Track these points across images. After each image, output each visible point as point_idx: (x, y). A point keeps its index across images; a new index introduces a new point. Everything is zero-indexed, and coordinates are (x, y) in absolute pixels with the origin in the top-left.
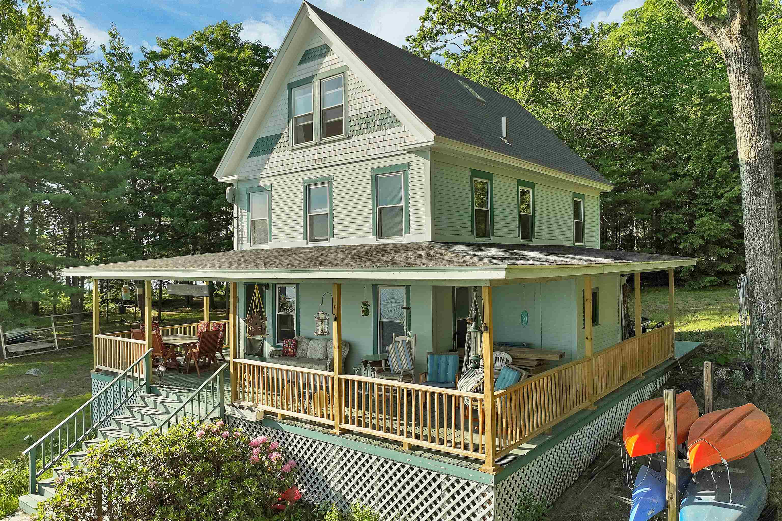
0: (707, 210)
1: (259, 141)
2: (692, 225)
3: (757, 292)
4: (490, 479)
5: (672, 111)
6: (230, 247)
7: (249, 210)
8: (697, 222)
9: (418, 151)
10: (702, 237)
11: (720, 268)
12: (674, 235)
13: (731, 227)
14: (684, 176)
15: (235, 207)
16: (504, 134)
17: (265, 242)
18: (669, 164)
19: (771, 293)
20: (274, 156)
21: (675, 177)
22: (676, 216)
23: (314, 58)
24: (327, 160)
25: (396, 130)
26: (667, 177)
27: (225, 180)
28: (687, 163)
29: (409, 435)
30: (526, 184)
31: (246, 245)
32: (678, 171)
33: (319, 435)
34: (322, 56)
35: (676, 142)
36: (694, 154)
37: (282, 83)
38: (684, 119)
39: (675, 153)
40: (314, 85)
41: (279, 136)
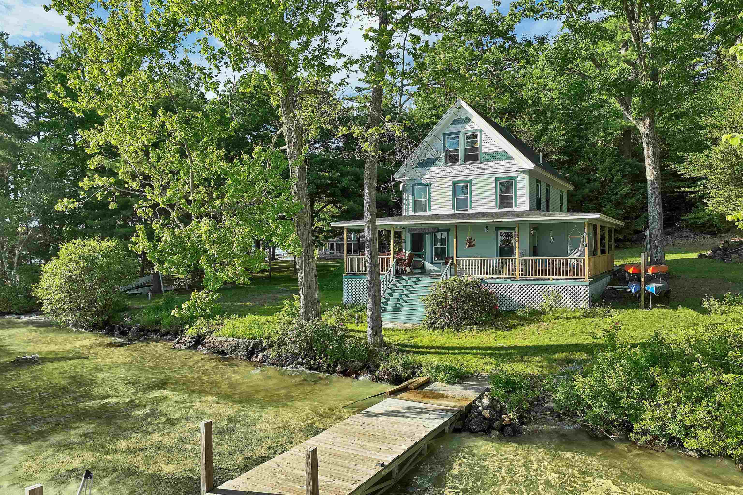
1: (422, 161)
3: (654, 235)
4: (588, 284)
5: (587, 140)
6: (401, 214)
7: (413, 195)
9: (523, 172)
14: (595, 180)
15: (404, 194)
16: (541, 161)
17: (426, 211)
18: (585, 173)
19: (659, 236)
20: (432, 169)
21: (589, 181)
23: (461, 123)
24: (468, 172)
25: (510, 161)
26: (585, 181)
27: (399, 179)
28: (596, 173)
29: (553, 275)
30: (548, 186)
31: (411, 213)
32: (591, 177)
33: (509, 282)
34: (465, 122)
35: (589, 159)
36: (601, 167)
37: (440, 132)
38: (594, 145)
39: (589, 166)
40: (460, 136)
41: (436, 159)
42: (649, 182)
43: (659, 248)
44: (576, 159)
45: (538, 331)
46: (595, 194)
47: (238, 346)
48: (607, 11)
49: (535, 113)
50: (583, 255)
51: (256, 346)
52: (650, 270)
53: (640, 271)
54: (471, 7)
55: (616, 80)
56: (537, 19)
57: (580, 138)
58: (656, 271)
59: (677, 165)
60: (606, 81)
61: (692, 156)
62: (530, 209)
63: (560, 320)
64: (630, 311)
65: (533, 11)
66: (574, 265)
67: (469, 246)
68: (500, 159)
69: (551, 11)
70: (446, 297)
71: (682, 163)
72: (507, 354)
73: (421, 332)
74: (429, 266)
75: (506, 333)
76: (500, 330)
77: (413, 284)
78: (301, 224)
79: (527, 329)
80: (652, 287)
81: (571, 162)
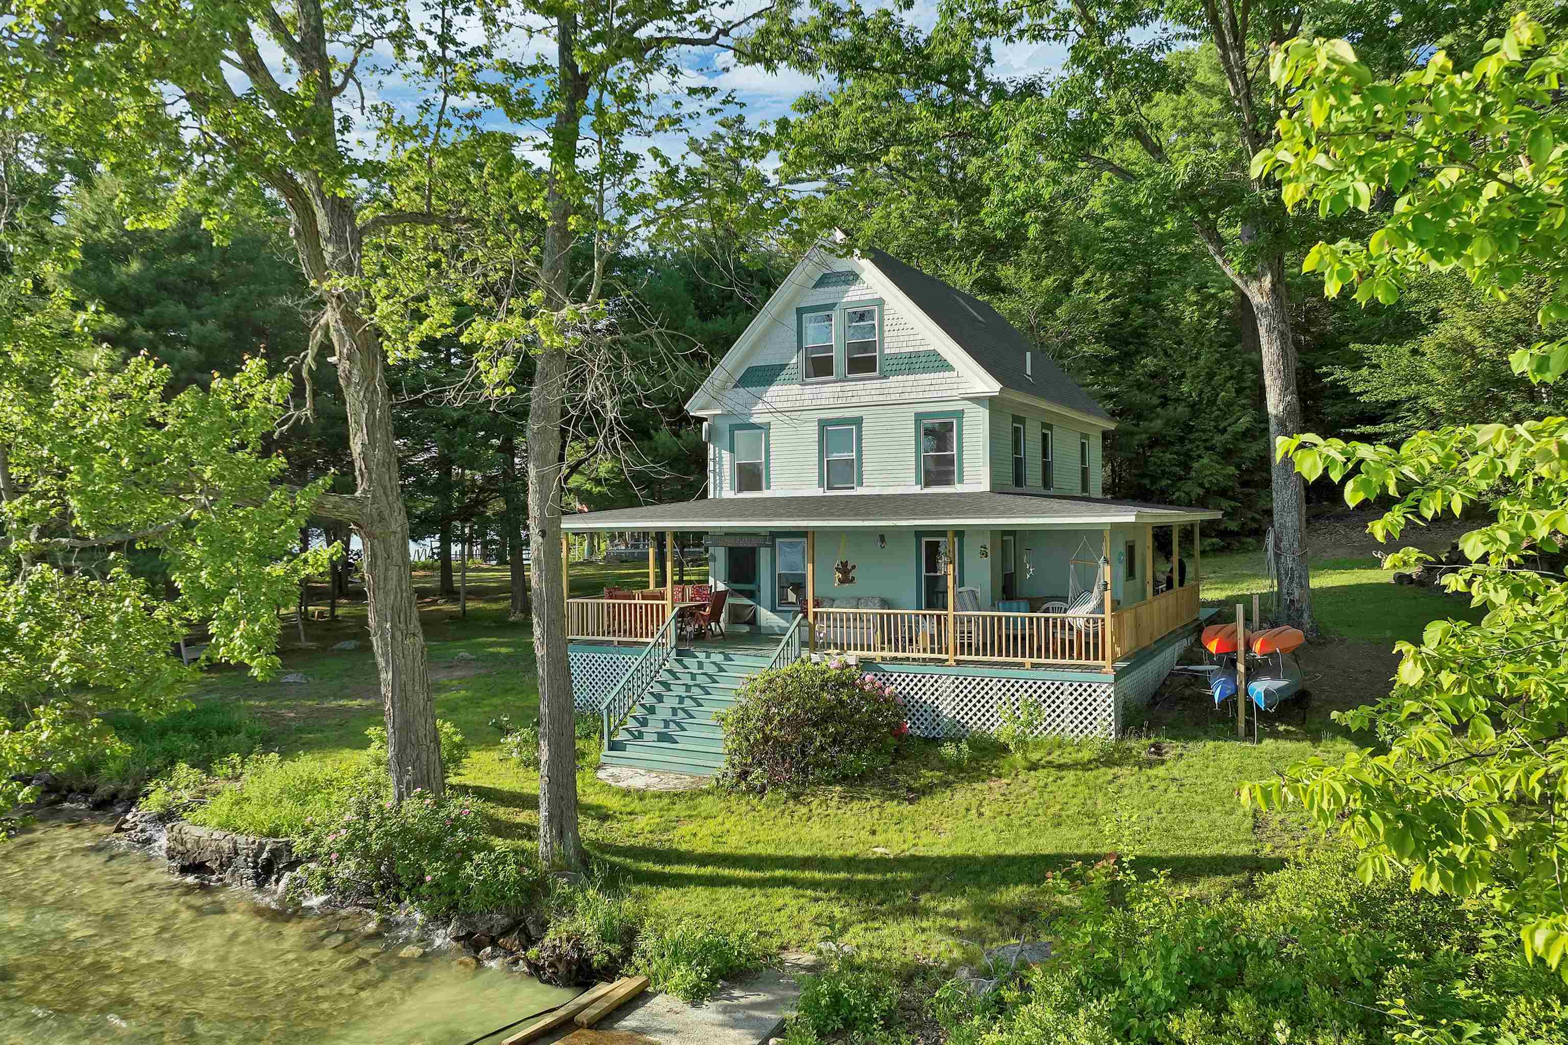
0: (1207, 448)
1: (750, 370)
2: (1187, 468)
3: (1285, 544)
4: (1111, 678)
5: (1161, 310)
6: (704, 495)
7: (732, 450)
8: (1196, 465)
9: (976, 400)
10: (1201, 485)
11: (1222, 527)
12: (1164, 482)
13: (1237, 472)
14: (1177, 400)
15: (711, 447)
16: (1029, 372)
17: (760, 488)
18: (1158, 383)
19: (1296, 545)
20: (774, 391)
21: (1165, 401)
22: (1168, 456)
23: (836, 284)
24: (854, 400)
25: (947, 374)
26: (1155, 401)
27: (699, 414)
28: (1180, 383)
29: (1031, 656)
30: (1047, 426)
31: (728, 493)
32: (1169, 393)
33: (932, 669)
34: (848, 283)
35: (1166, 353)
36: (1190, 371)
37: (788, 305)
38: (1176, 321)
39: (1165, 368)
40: (836, 314)
41: (783, 367)
42: (1273, 421)
43: (1296, 574)
44: (1138, 352)
45: (980, 805)
46: (1177, 431)
47: (237, 854)
48: (1170, 24)
49: (1047, 249)
50: (1100, 607)
51: (276, 854)
52: (1257, 647)
53: (1235, 646)
54: (868, 10)
55: (1186, 187)
56: (1010, 39)
57: (1146, 305)
58: (1270, 650)
59: (1347, 373)
60: (1166, 186)
61: (1379, 352)
62: (997, 488)
63: (1041, 773)
64: (1210, 744)
65: (994, 21)
66: (1079, 633)
67: (842, 582)
68: (925, 370)
69: (1039, 22)
70: (768, 719)
71: (1359, 368)
72: (883, 884)
73: (707, 804)
74: (767, 617)
75: (906, 808)
76: (892, 798)
77: (712, 670)
78: (380, 553)
79: (957, 796)
80: (1260, 688)
81: (1126, 359)
